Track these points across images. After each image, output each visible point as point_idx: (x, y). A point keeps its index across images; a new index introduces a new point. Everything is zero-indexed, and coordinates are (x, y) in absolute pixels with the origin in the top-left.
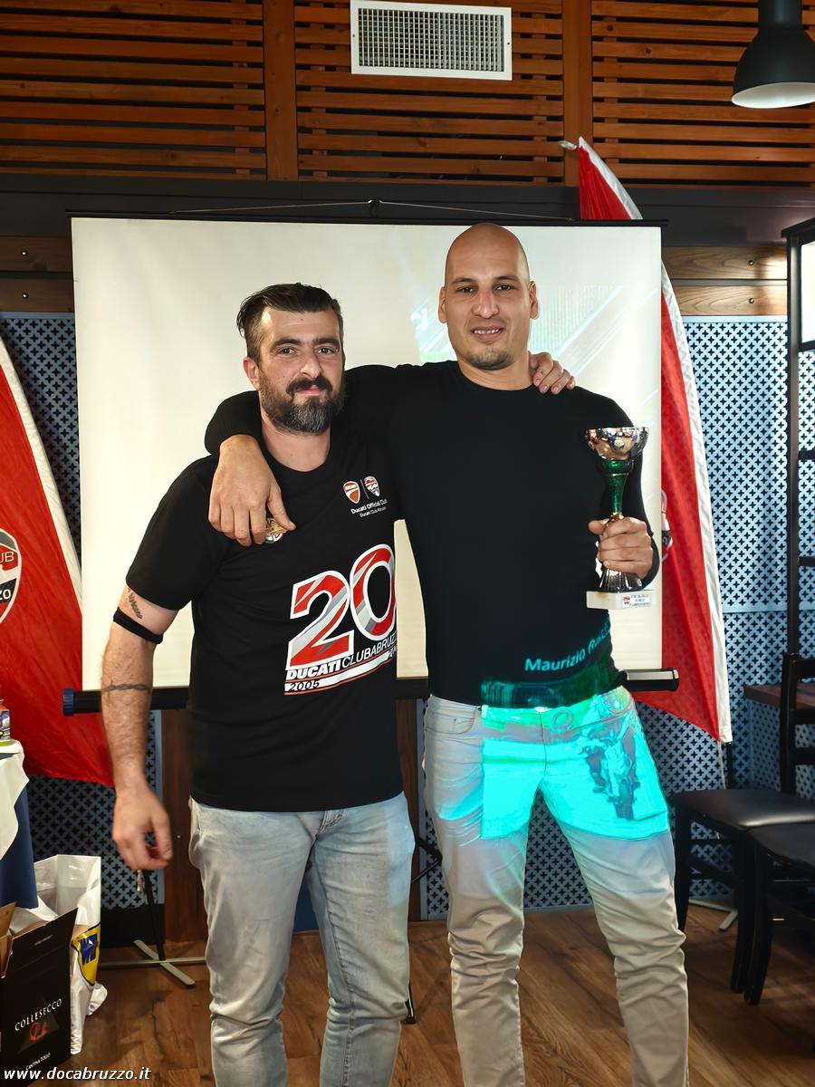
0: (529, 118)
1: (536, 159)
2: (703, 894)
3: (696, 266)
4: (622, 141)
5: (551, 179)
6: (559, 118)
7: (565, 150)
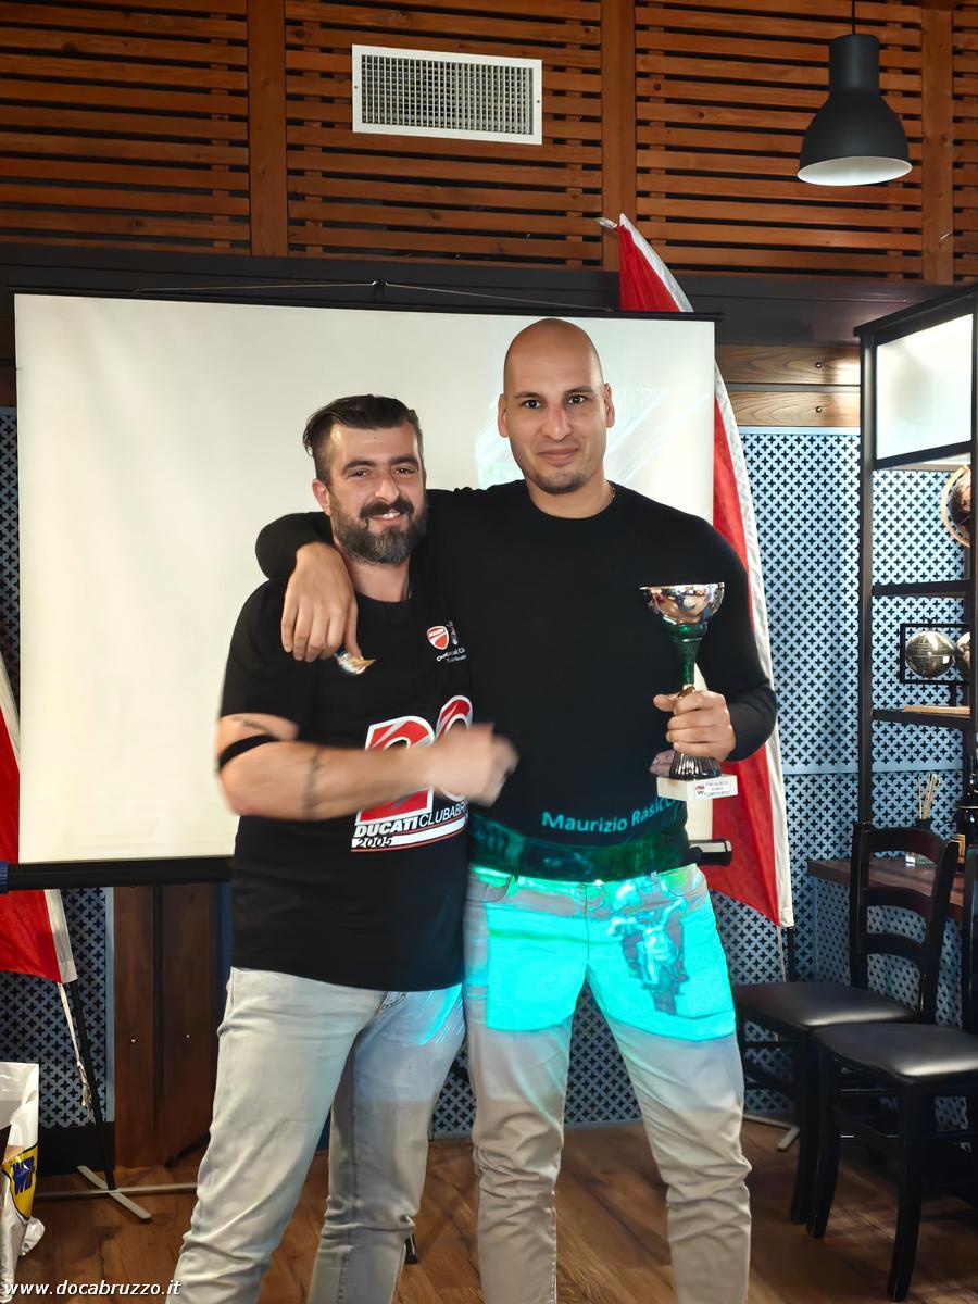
0: (562, 190)
1: (569, 237)
2: (758, 1108)
3: (756, 369)
4: (670, 219)
5: (587, 262)
6: (596, 191)
7: (604, 228)
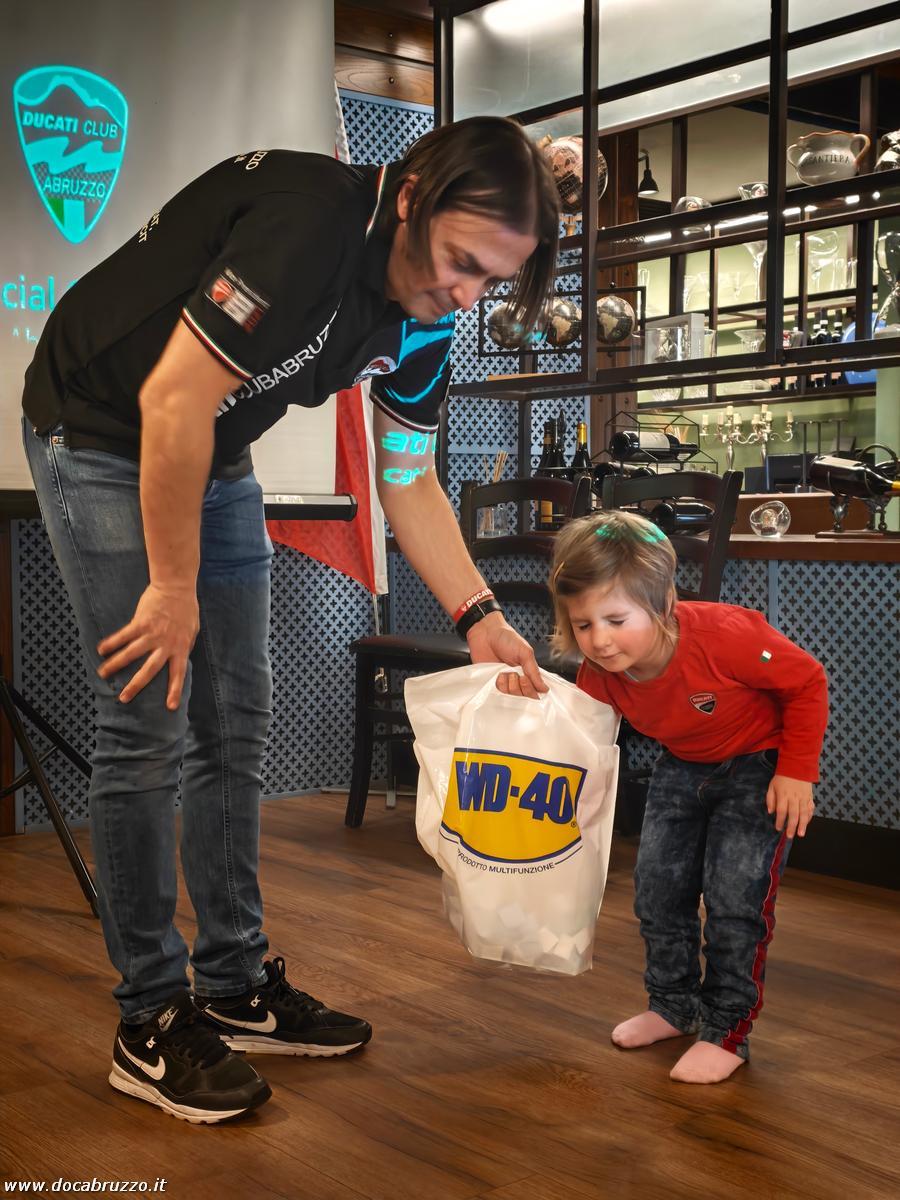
2: (341, 782)
